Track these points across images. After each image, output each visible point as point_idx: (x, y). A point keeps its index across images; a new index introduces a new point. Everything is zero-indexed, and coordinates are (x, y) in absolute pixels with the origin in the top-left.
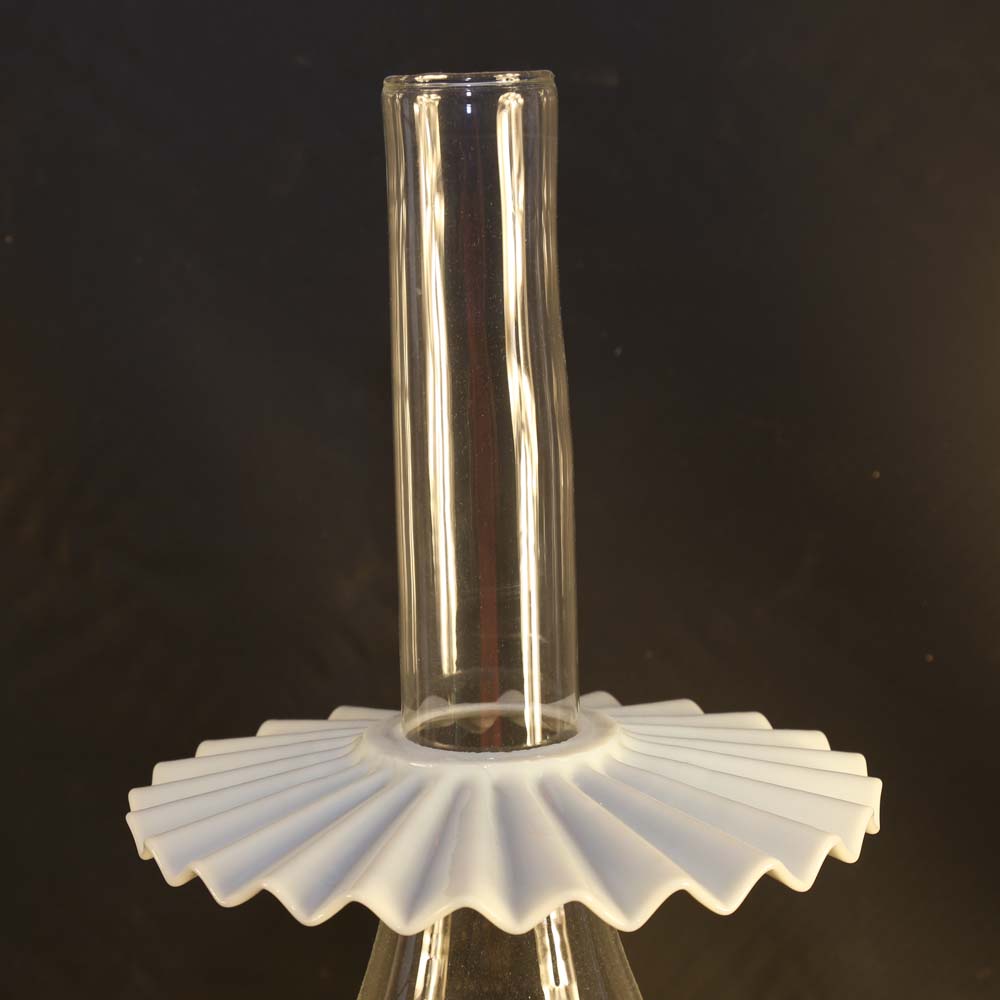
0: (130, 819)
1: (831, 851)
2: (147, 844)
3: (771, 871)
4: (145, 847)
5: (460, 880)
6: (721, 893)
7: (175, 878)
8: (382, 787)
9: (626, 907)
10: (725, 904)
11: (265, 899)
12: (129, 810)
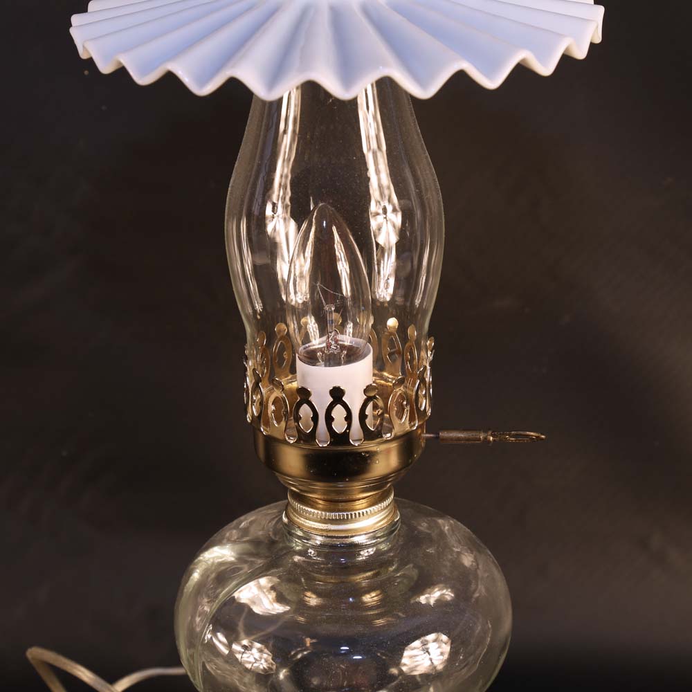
0: (73, 31)
1: (567, 49)
2: (86, 46)
3: (524, 60)
4: (83, 46)
6: (489, 75)
7: (105, 68)
8: (250, 9)
9: (422, 83)
10: (492, 81)
12: (71, 26)
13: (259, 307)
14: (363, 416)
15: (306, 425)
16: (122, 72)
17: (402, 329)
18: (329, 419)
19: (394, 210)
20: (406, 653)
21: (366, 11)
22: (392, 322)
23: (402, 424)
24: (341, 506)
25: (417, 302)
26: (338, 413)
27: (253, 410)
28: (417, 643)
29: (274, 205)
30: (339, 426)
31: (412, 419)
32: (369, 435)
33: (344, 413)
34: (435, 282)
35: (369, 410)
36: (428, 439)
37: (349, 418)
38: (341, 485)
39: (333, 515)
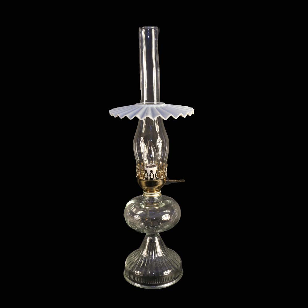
1: (188, 114)
5: (147, 114)
6: (176, 117)
7: (115, 117)
9: (165, 118)
10: (176, 118)
11: (126, 117)
13: (139, 160)
14: (156, 175)
15: (146, 177)
16: (118, 117)
17: (162, 164)
18: (150, 176)
19: (161, 142)
20: (163, 217)
21: (156, 108)
22: (161, 163)
23: (162, 177)
24: (152, 192)
25: (164, 159)
26: (152, 174)
27: (137, 175)
28: (164, 215)
29: (141, 142)
30: (152, 177)
31: (164, 177)
32: (157, 179)
33: (153, 175)
34: (168, 153)
35: (157, 174)
36: (167, 181)
37: (153, 176)
38: (152, 188)
39: (151, 194)
